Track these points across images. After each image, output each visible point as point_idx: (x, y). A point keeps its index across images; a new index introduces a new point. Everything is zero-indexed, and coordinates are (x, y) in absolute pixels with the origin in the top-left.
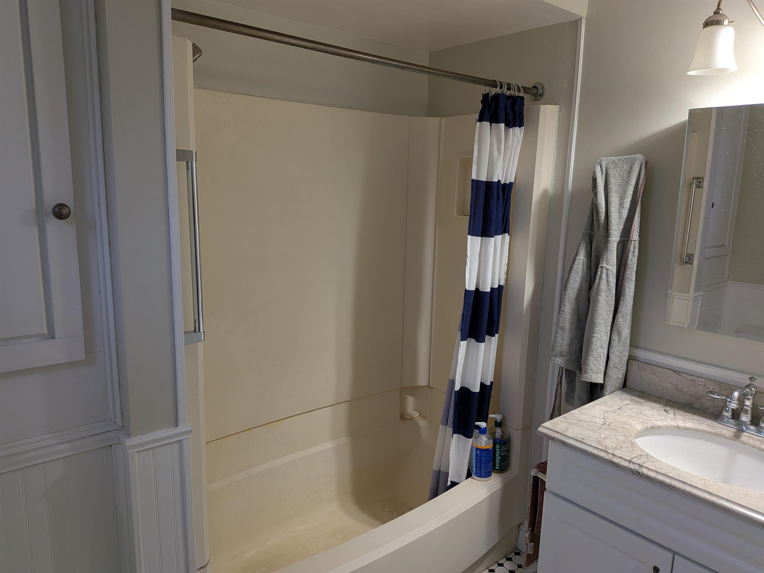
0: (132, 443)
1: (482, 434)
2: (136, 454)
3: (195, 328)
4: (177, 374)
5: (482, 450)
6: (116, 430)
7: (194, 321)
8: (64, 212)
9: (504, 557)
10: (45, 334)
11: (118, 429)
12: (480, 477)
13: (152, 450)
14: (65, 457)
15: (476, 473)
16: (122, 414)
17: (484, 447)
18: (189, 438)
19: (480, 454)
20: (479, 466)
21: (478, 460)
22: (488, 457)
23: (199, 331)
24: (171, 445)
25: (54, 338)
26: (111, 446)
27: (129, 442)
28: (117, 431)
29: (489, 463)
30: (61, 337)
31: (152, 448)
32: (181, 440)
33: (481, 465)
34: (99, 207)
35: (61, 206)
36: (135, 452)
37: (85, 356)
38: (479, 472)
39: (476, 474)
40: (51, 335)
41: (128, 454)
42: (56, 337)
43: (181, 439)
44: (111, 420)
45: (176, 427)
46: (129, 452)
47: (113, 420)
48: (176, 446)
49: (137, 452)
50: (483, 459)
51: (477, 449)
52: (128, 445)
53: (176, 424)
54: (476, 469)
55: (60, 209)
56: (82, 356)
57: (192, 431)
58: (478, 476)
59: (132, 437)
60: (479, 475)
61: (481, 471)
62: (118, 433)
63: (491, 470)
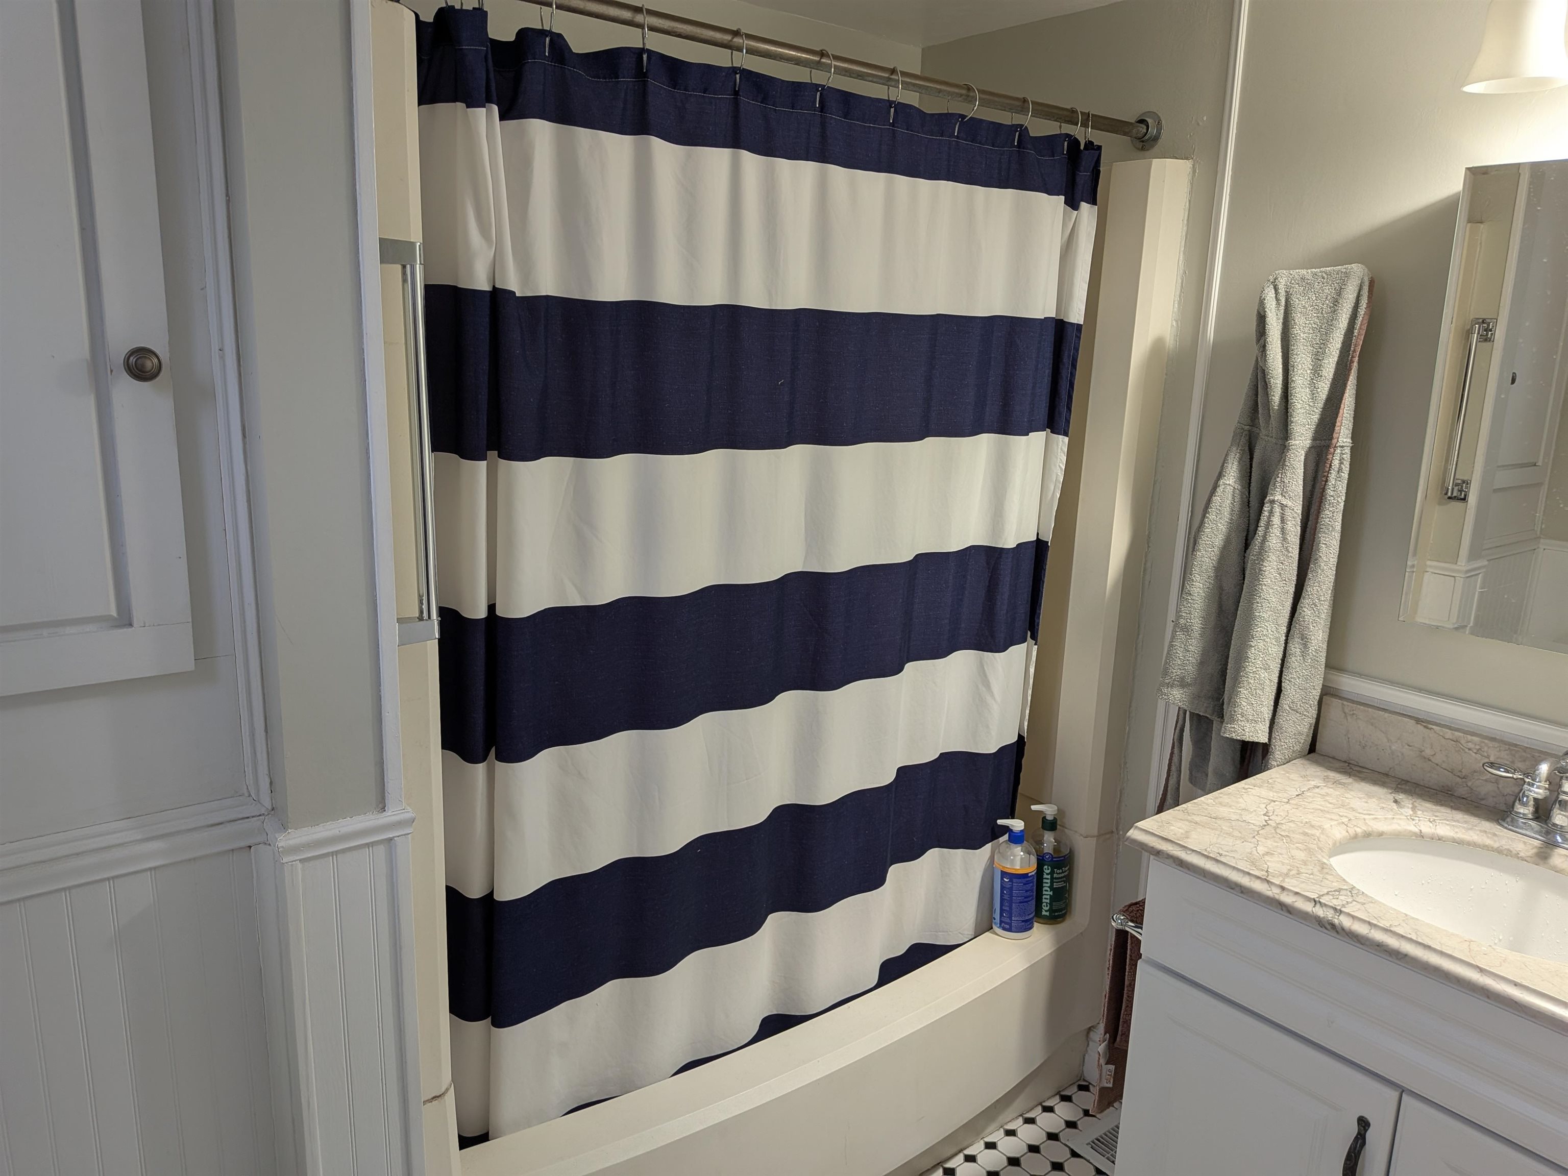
0: (292, 842)
1: (1015, 843)
2: (299, 865)
3: (421, 612)
4: (383, 703)
5: (1013, 876)
6: (260, 815)
7: (418, 598)
8: (149, 364)
9: (1056, 1094)
10: (111, 616)
11: (263, 814)
12: (1010, 930)
13: (331, 858)
14: (155, 868)
15: (1001, 922)
16: (271, 783)
17: (1018, 869)
18: (409, 834)
19: (1011, 883)
20: (1007, 908)
21: (1006, 897)
22: (1027, 891)
23: (429, 617)
24: (371, 848)
25: (131, 625)
26: (250, 847)
27: (284, 840)
28: (261, 817)
29: (1027, 902)
30: (145, 623)
31: (332, 852)
32: (391, 839)
33: (1010, 907)
34: (222, 358)
35: (142, 352)
36: (297, 860)
37: (195, 663)
38: (1008, 920)
39: (1000, 924)
40: (124, 620)
41: (283, 863)
42: (135, 624)
43: (391, 836)
44: (250, 795)
45: (382, 812)
46: (285, 860)
47: (253, 796)
48: (381, 850)
49: (300, 860)
50: (1015, 895)
51: (1004, 874)
52: (282, 847)
53: (381, 806)
54: (1001, 915)
55: (140, 360)
56: (187, 663)
57: (414, 821)
58: (1004, 929)
59: (291, 829)
60: (1008, 926)
61: (1011, 920)
62: (263, 823)
63: (1032, 918)
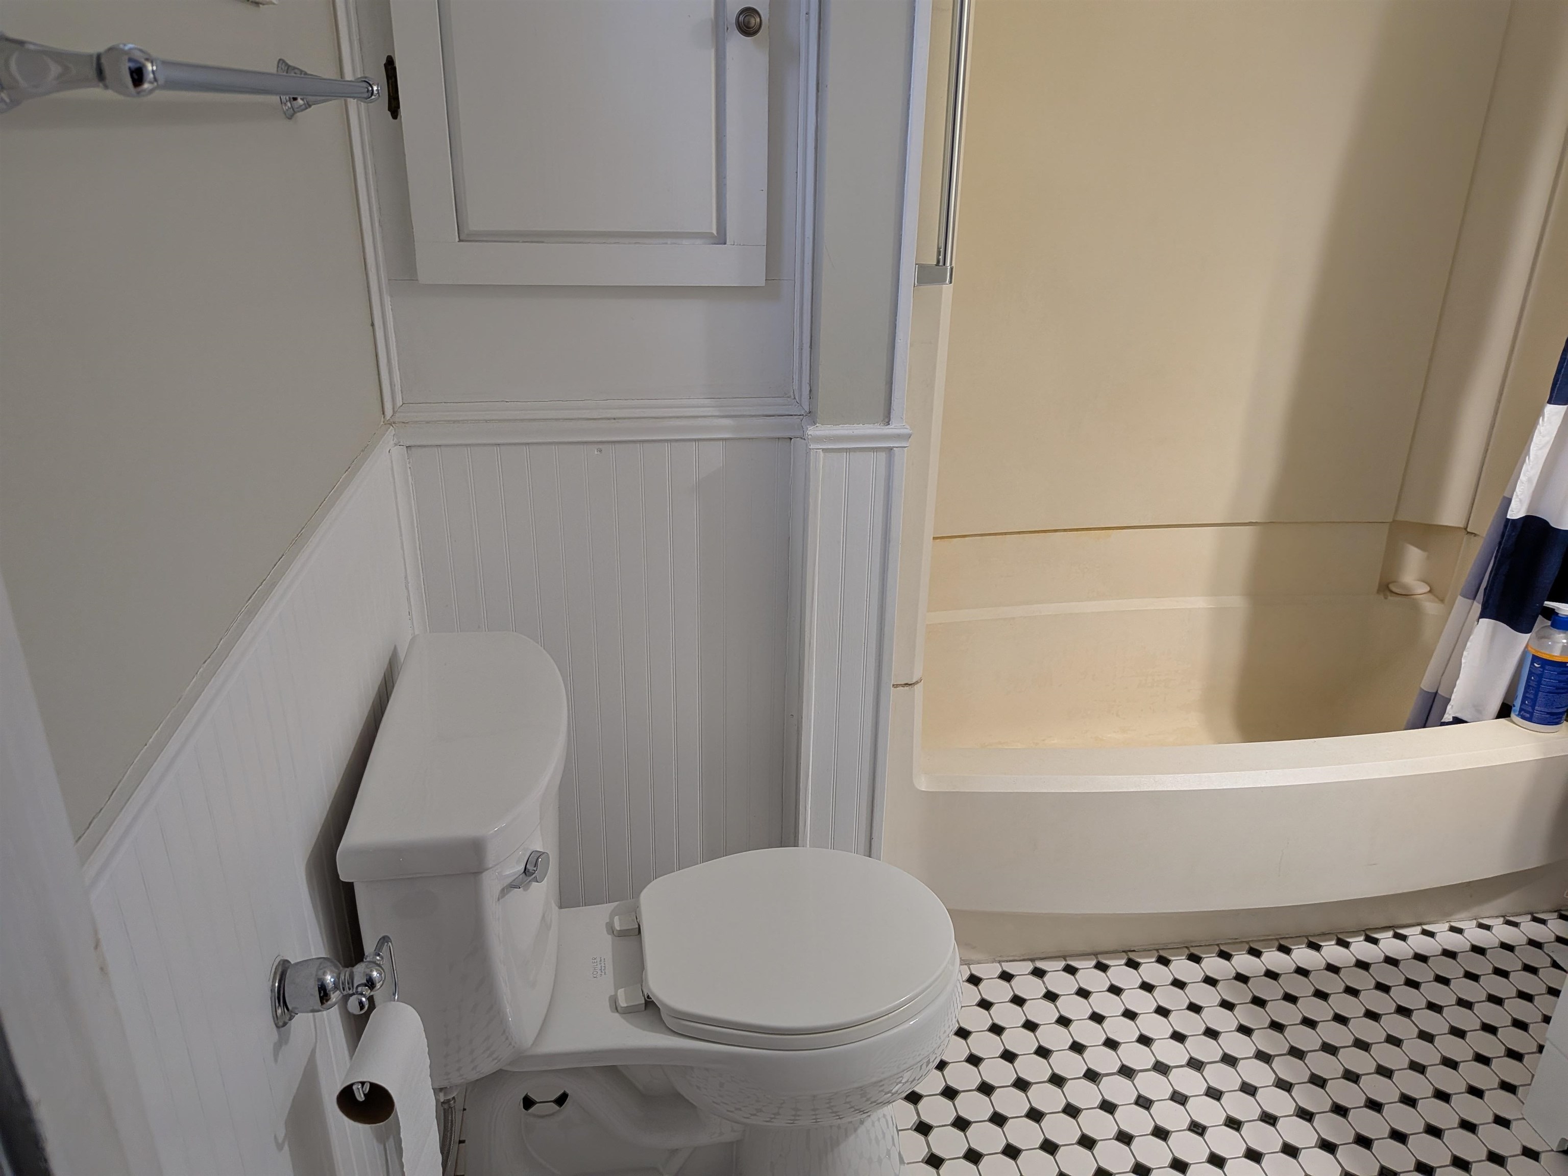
0: (818, 433)
1: (1558, 629)
2: (822, 454)
3: (938, 262)
4: (897, 331)
5: (1545, 663)
6: (800, 415)
8: (754, 21)
10: (712, 233)
11: (803, 415)
12: (1530, 720)
13: (845, 453)
14: (726, 439)
15: (1521, 710)
16: (810, 391)
17: (1556, 656)
18: (905, 447)
19: (1542, 670)
20: (1532, 697)
21: (1533, 684)
22: (1560, 682)
23: (944, 264)
24: (875, 453)
26: (791, 439)
27: (812, 431)
30: (734, 242)
31: (846, 449)
32: (891, 449)
34: (808, 20)
35: (749, 11)
37: (766, 282)
38: (1530, 709)
40: (721, 239)
42: (727, 243)
43: (892, 446)
45: (887, 425)
46: (811, 447)
47: (797, 399)
49: (823, 450)
50: (1545, 683)
51: (1535, 658)
52: (811, 435)
53: (887, 420)
54: (1523, 702)
55: (747, 18)
56: (759, 280)
57: (910, 437)
58: (1523, 718)
59: (819, 424)
60: (1528, 715)
62: (801, 421)
